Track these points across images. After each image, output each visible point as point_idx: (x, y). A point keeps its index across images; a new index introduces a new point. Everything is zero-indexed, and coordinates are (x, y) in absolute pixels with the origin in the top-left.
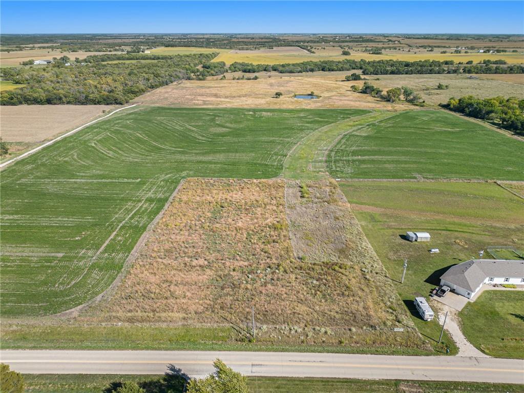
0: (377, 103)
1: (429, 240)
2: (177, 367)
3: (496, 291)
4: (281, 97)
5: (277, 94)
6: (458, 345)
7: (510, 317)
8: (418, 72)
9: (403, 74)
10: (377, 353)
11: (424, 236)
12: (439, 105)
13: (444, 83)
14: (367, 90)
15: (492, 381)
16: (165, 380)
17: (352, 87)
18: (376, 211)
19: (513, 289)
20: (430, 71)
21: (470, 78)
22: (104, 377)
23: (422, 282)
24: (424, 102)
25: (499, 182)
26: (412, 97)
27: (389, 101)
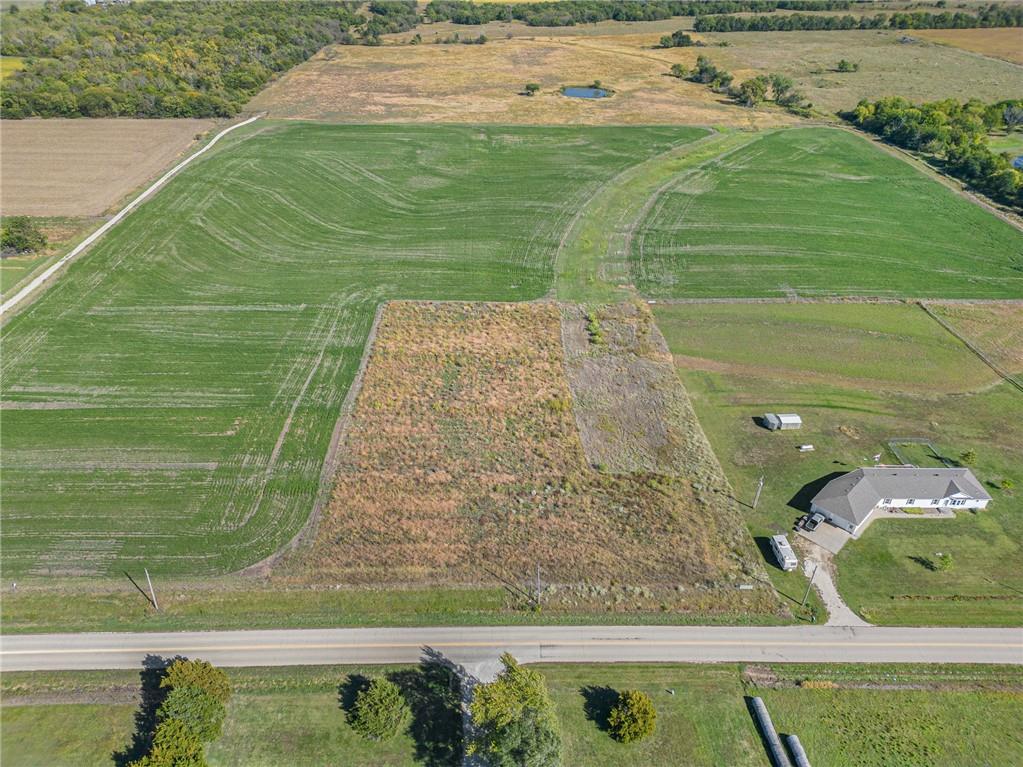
0: (721, 109)
1: (799, 427)
2: (436, 650)
3: (894, 519)
4: (536, 93)
5: (528, 88)
6: (828, 608)
7: (907, 562)
8: (803, 25)
9: (774, 30)
10: (714, 623)
11: (791, 420)
12: (839, 114)
13: (851, 55)
14: (703, 75)
15: (868, 661)
16: (422, 668)
17: (674, 67)
18: (716, 369)
19: (918, 516)
20: (827, 24)
21: (903, 41)
22: (336, 668)
23: (784, 505)
24: (810, 106)
25: (924, 302)
26: (788, 95)
27: (743, 103)
